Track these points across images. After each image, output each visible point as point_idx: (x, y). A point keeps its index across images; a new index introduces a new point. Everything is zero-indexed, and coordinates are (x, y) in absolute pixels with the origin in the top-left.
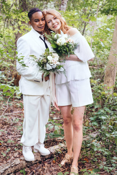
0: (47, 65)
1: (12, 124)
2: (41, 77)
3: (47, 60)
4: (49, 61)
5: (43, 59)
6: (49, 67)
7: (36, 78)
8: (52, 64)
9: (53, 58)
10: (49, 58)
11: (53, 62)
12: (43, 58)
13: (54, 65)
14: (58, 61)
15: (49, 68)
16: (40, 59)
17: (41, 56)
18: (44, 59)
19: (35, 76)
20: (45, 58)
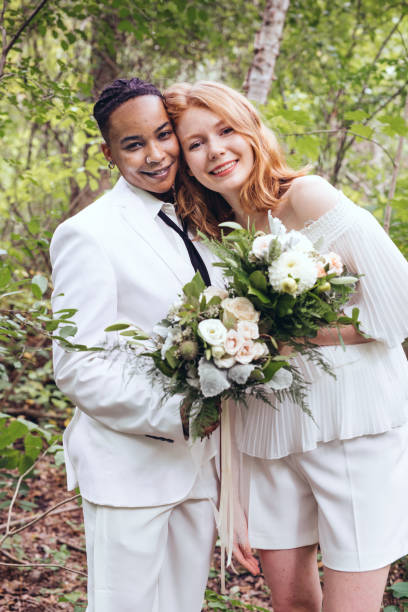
0: (203, 369)
1: (36, 574)
2: (178, 421)
3: (202, 346)
4: (209, 347)
5: (178, 338)
6: (212, 380)
7: (154, 424)
8: (227, 363)
9: (229, 327)
10: (209, 330)
11: (231, 351)
12: (175, 334)
13: (237, 363)
14: (255, 341)
15: (211, 385)
16: (162, 340)
17: (167, 323)
18: (186, 338)
19: (147, 415)
20: (186, 332)
